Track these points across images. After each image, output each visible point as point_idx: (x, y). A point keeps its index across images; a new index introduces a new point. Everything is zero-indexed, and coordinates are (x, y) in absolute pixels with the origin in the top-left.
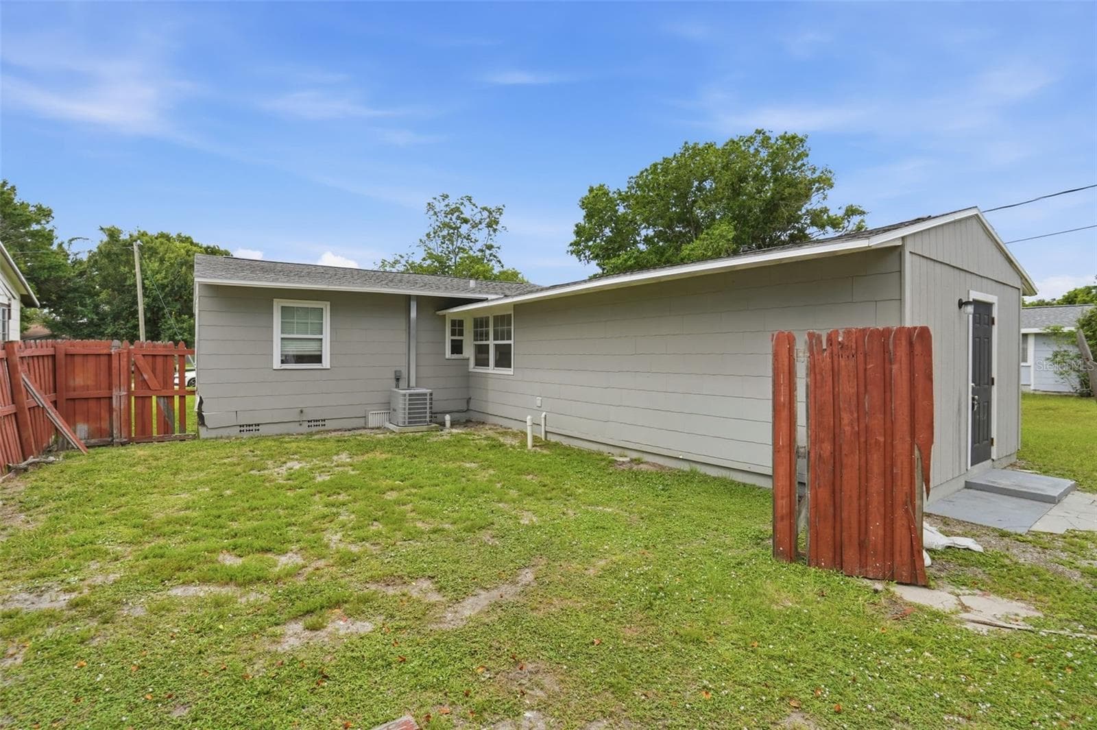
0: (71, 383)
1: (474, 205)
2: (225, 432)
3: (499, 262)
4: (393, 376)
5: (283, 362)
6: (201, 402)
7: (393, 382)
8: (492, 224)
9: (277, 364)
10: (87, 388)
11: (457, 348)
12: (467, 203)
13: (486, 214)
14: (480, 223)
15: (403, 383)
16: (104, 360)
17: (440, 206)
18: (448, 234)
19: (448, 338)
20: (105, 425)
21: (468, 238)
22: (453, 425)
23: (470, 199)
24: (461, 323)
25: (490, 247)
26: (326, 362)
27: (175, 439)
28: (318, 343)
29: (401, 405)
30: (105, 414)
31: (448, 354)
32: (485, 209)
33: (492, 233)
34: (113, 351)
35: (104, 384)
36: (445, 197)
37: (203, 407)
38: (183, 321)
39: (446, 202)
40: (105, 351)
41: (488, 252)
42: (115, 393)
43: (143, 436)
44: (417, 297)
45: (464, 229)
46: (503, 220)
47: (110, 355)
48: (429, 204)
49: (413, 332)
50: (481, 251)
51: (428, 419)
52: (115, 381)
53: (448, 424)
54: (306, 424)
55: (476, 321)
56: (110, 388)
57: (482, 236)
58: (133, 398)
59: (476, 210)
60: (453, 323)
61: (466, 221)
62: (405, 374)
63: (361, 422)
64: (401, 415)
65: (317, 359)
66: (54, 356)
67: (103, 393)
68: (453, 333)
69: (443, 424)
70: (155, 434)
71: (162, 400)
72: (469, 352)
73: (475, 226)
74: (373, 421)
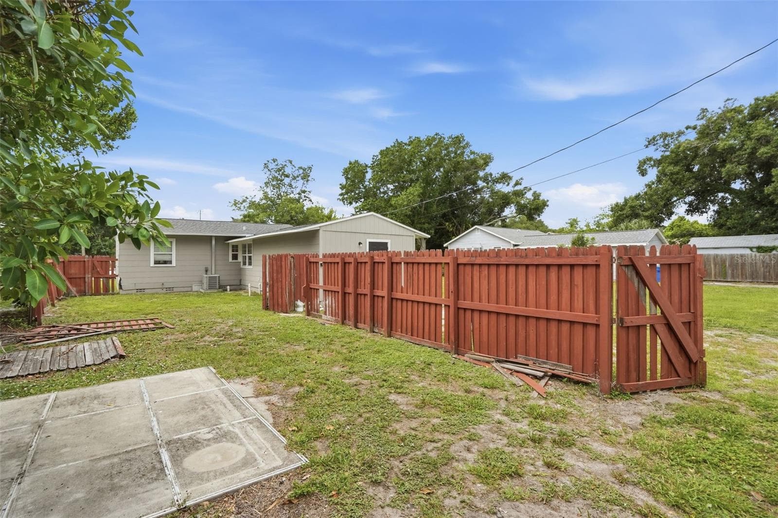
0: (70, 272)
1: (293, 166)
2: (130, 292)
3: (311, 201)
4: (204, 270)
5: (155, 264)
6: (120, 280)
7: (205, 272)
8: (306, 177)
9: (152, 264)
10: (76, 274)
11: (235, 257)
12: (288, 164)
13: (301, 171)
14: (298, 177)
15: (209, 272)
16: (82, 263)
17: (272, 166)
18: (277, 184)
19: (231, 253)
20: (82, 288)
21: (290, 185)
22: (230, 290)
23: (291, 162)
24: (237, 246)
25: (304, 192)
26: (174, 264)
27: (110, 294)
28: (170, 256)
29: (205, 281)
30: (82, 284)
31: (230, 260)
32: (301, 168)
33: (305, 182)
34: (86, 260)
35: (83, 272)
36: (274, 161)
37: (121, 282)
38: (106, 241)
39: (276, 163)
40: (83, 260)
41: (303, 194)
42: (87, 276)
43: (97, 293)
44: (216, 236)
45: (287, 181)
46: (312, 175)
47: (84, 261)
48: (265, 164)
49: (213, 251)
50: (299, 194)
51: (217, 287)
52: (87, 271)
53: (228, 290)
54: (165, 289)
55: (243, 245)
56: (85, 274)
57: (299, 184)
58: (93, 279)
59: (294, 169)
60: (233, 246)
61: (287, 176)
62: (210, 269)
63: (189, 289)
64: (205, 286)
65: (170, 262)
66: (64, 262)
67: (82, 276)
68: (233, 251)
69: (226, 290)
70: (102, 291)
71: (105, 279)
72: (240, 259)
73: (294, 178)
74: (195, 288)
